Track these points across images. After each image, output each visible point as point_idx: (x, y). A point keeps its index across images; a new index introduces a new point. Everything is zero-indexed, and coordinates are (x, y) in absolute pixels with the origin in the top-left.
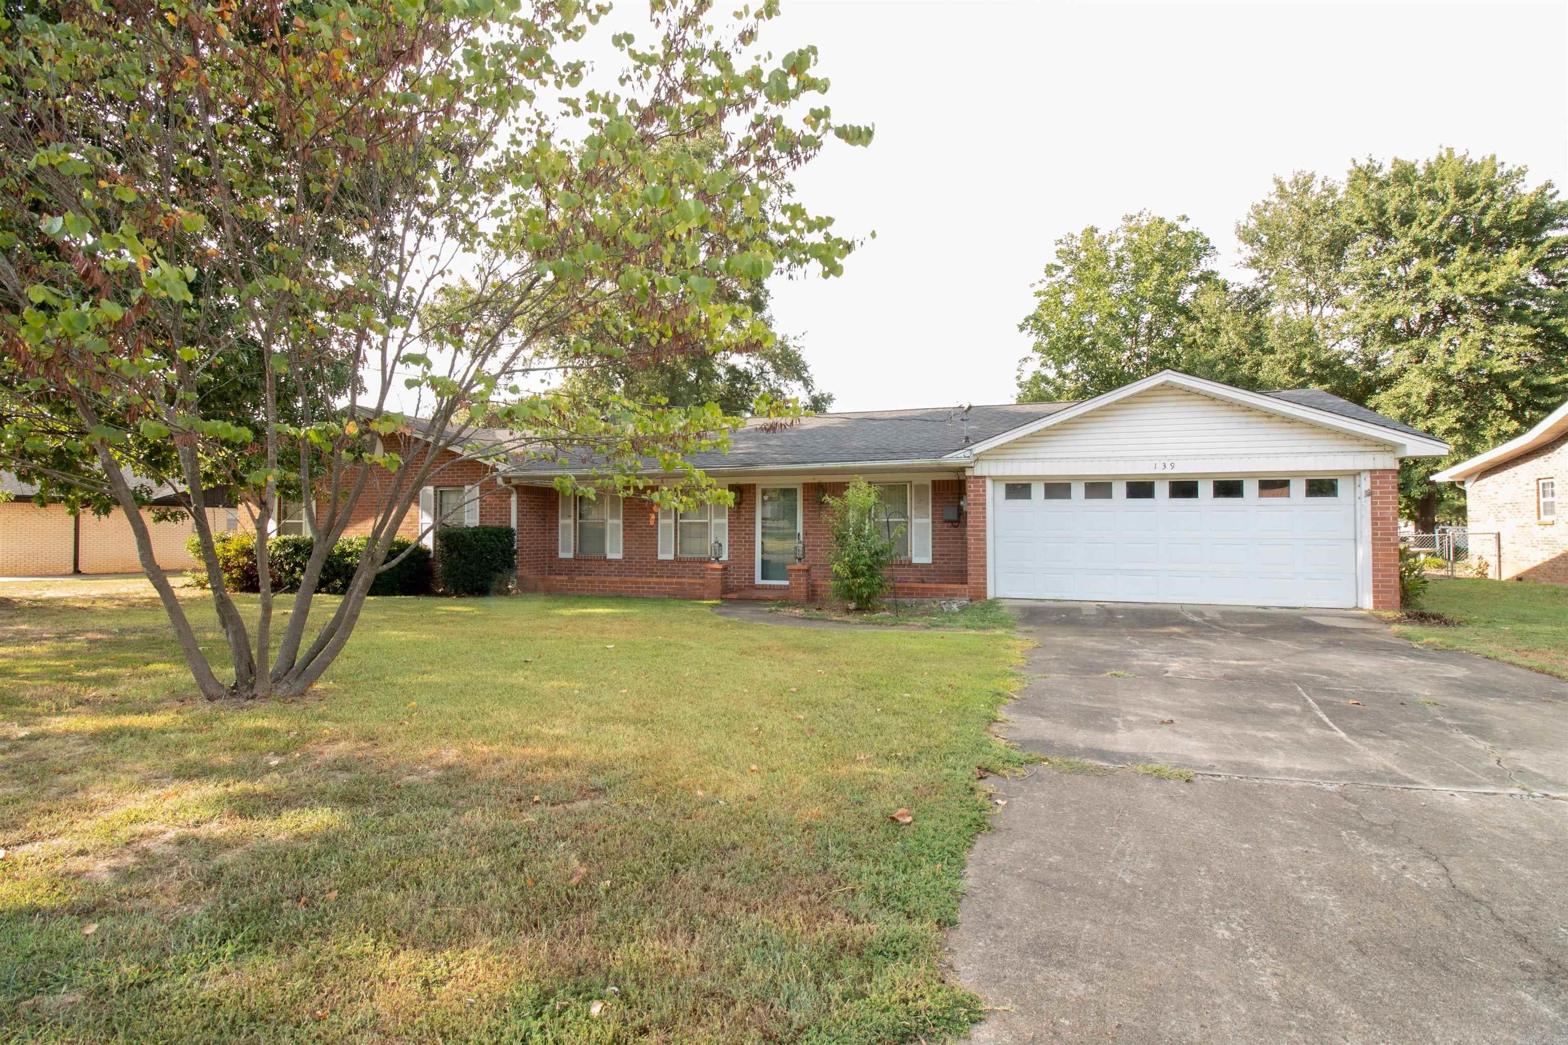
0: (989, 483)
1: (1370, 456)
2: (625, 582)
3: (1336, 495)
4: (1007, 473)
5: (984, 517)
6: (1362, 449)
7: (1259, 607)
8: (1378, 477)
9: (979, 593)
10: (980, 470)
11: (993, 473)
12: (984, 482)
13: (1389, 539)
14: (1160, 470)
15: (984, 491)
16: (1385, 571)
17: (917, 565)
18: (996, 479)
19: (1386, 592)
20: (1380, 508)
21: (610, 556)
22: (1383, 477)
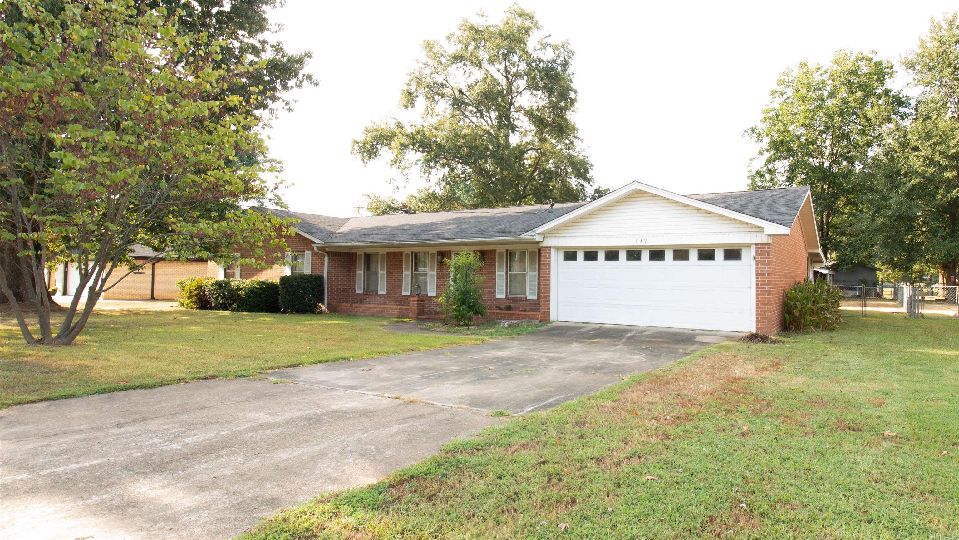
0: (553, 252)
1: (754, 235)
2: (376, 308)
3: (740, 259)
4: (564, 245)
5: (549, 272)
6: (751, 230)
7: (689, 330)
8: (759, 248)
9: (546, 318)
10: (548, 243)
11: (556, 245)
12: (550, 250)
13: (765, 288)
14: (643, 244)
15: (550, 255)
16: (762, 308)
17: (530, 301)
18: (558, 249)
19: (763, 322)
20: (760, 268)
21: (380, 293)
22: (763, 248)
